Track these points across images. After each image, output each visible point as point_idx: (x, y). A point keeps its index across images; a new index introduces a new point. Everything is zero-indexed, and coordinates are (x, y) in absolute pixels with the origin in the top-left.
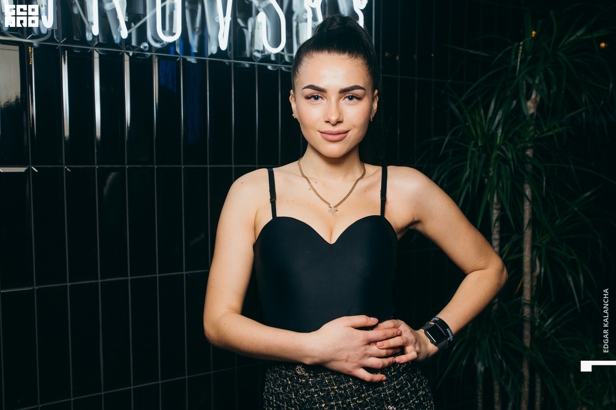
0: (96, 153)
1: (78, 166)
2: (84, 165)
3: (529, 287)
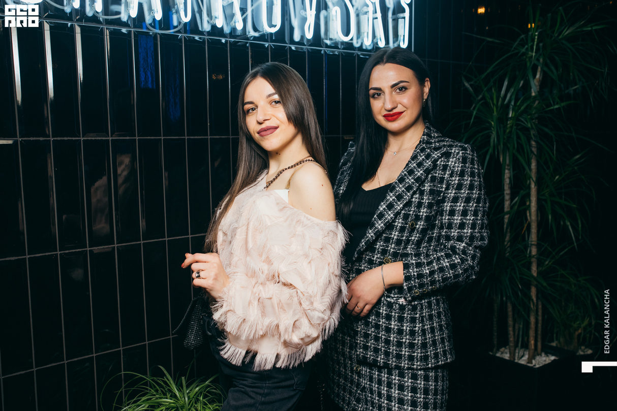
0: (208, 126)
1: (196, 137)
2: (200, 136)
3: (536, 232)
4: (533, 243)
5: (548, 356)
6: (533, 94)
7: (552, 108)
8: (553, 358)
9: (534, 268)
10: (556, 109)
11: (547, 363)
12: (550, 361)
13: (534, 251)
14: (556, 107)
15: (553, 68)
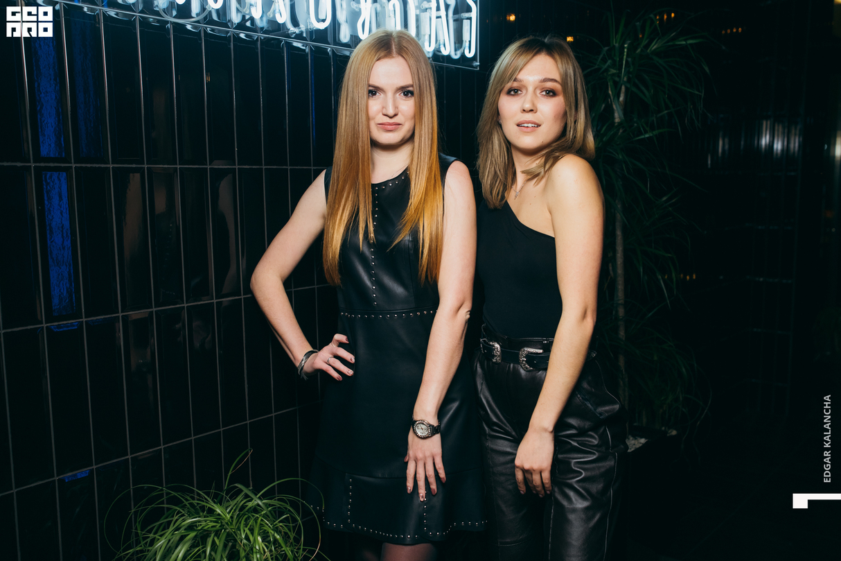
3: (623, 288)
4: (620, 302)
5: (636, 439)
6: (617, 120)
7: (643, 137)
8: (643, 441)
9: (622, 333)
10: (647, 138)
11: (638, 446)
12: (641, 445)
13: (621, 312)
14: (647, 136)
15: (643, 88)
